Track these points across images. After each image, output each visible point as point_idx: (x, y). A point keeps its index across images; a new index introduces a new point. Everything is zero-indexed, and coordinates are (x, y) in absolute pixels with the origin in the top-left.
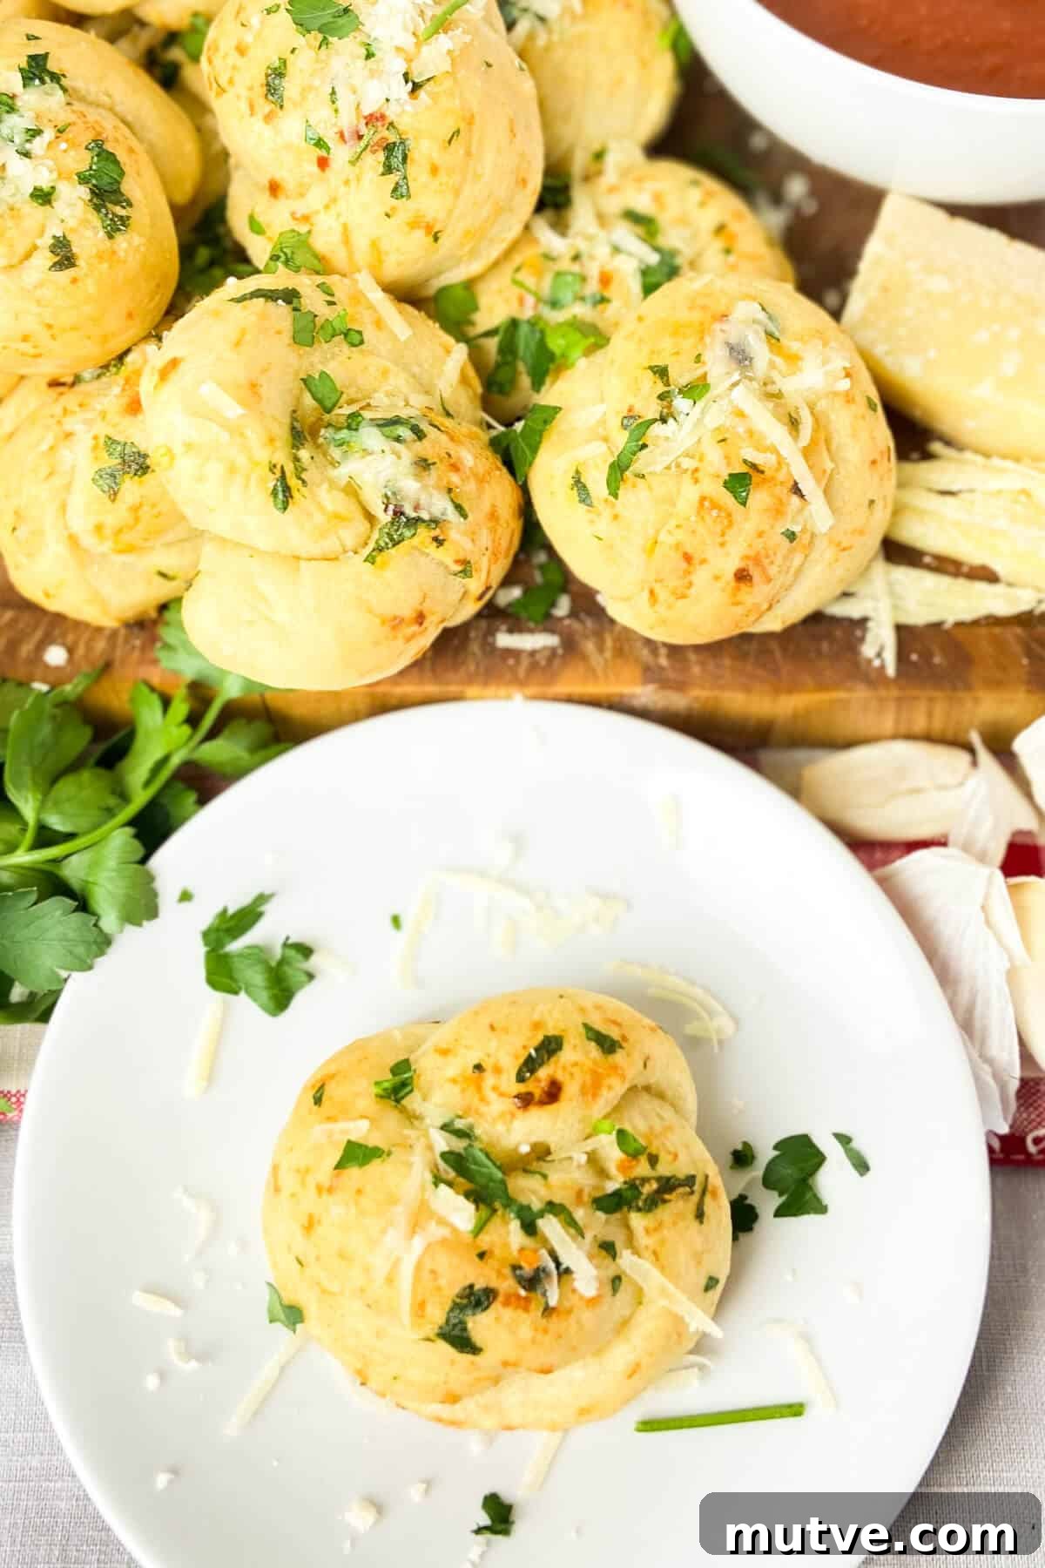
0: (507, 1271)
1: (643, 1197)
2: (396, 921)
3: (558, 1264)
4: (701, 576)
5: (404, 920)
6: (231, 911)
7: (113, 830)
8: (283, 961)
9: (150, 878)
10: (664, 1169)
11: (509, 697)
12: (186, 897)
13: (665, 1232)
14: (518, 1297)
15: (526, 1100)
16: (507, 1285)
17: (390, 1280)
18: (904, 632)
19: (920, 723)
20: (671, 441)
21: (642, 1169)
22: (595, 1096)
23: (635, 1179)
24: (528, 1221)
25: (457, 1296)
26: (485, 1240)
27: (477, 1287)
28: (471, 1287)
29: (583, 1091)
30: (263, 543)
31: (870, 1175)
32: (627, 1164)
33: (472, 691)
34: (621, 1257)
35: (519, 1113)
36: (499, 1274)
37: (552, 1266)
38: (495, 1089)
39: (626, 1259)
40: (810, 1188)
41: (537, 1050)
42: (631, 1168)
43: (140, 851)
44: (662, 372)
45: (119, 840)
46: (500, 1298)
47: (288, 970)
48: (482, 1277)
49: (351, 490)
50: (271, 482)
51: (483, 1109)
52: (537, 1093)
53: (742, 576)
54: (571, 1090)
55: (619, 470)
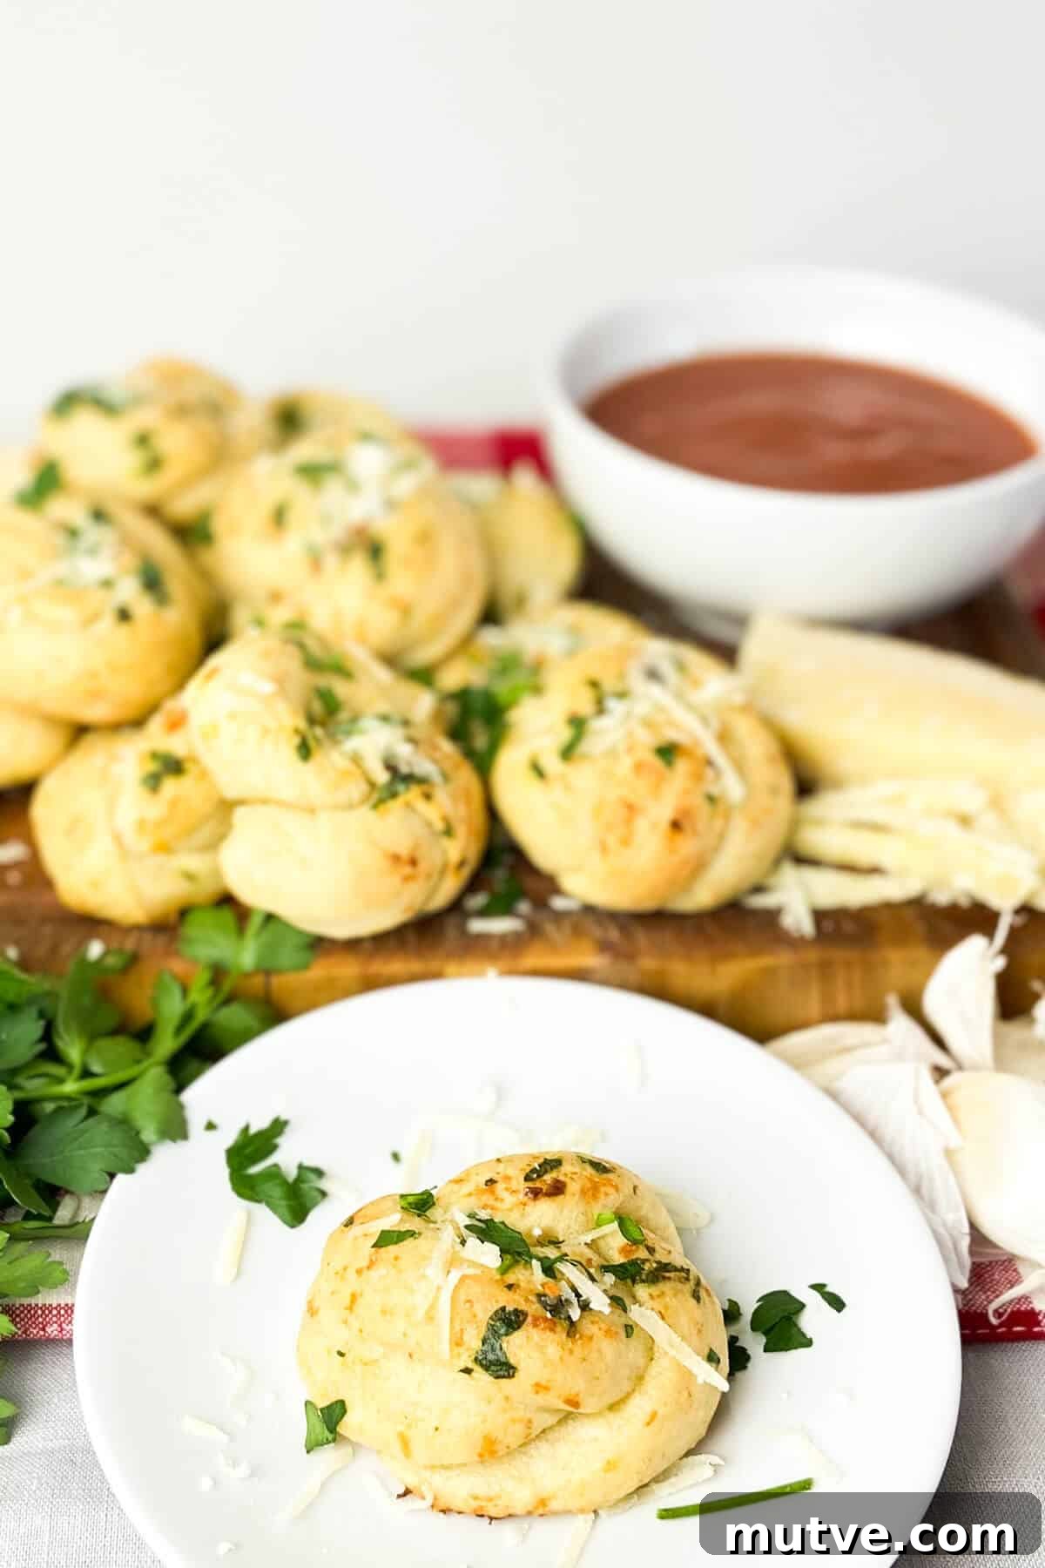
0: (533, 1298)
1: (645, 1272)
2: (396, 1157)
3: (578, 1295)
4: (642, 825)
5: (403, 1156)
6: (253, 1131)
7: (151, 1066)
8: (299, 1180)
9: (181, 1107)
10: (661, 1256)
11: (481, 974)
12: (211, 1126)
13: (668, 1299)
14: (546, 1319)
15: (536, 1193)
16: (534, 1308)
17: (430, 1317)
18: (820, 916)
19: (842, 1003)
20: (607, 732)
21: (642, 1253)
22: (595, 1197)
23: (637, 1259)
24: (547, 1264)
25: (491, 1318)
26: (511, 1278)
27: (507, 1309)
28: (503, 1309)
29: (583, 1192)
30: (287, 793)
31: (845, 1311)
32: (628, 1248)
33: (451, 968)
34: (631, 1310)
35: (531, 1203)
36: (527, 1300)
37: (572, 1296)
38: (507, 1189)
39: (635, 1313)
40: (796, 1325)
41: (540, 1166)
42: (630, 1251)
43: (172, 1085)
44: (594, 684)
45: (154, 1076)
46: (529, 1319)
47: (305, 1186)
48: (512, 1302)
49: (356, 759)
50: (296, 741)
51: (498, 1204)
52: (545, 1188)
53: (676, 826)
54: (573, 1187)
55: (567, 753)
